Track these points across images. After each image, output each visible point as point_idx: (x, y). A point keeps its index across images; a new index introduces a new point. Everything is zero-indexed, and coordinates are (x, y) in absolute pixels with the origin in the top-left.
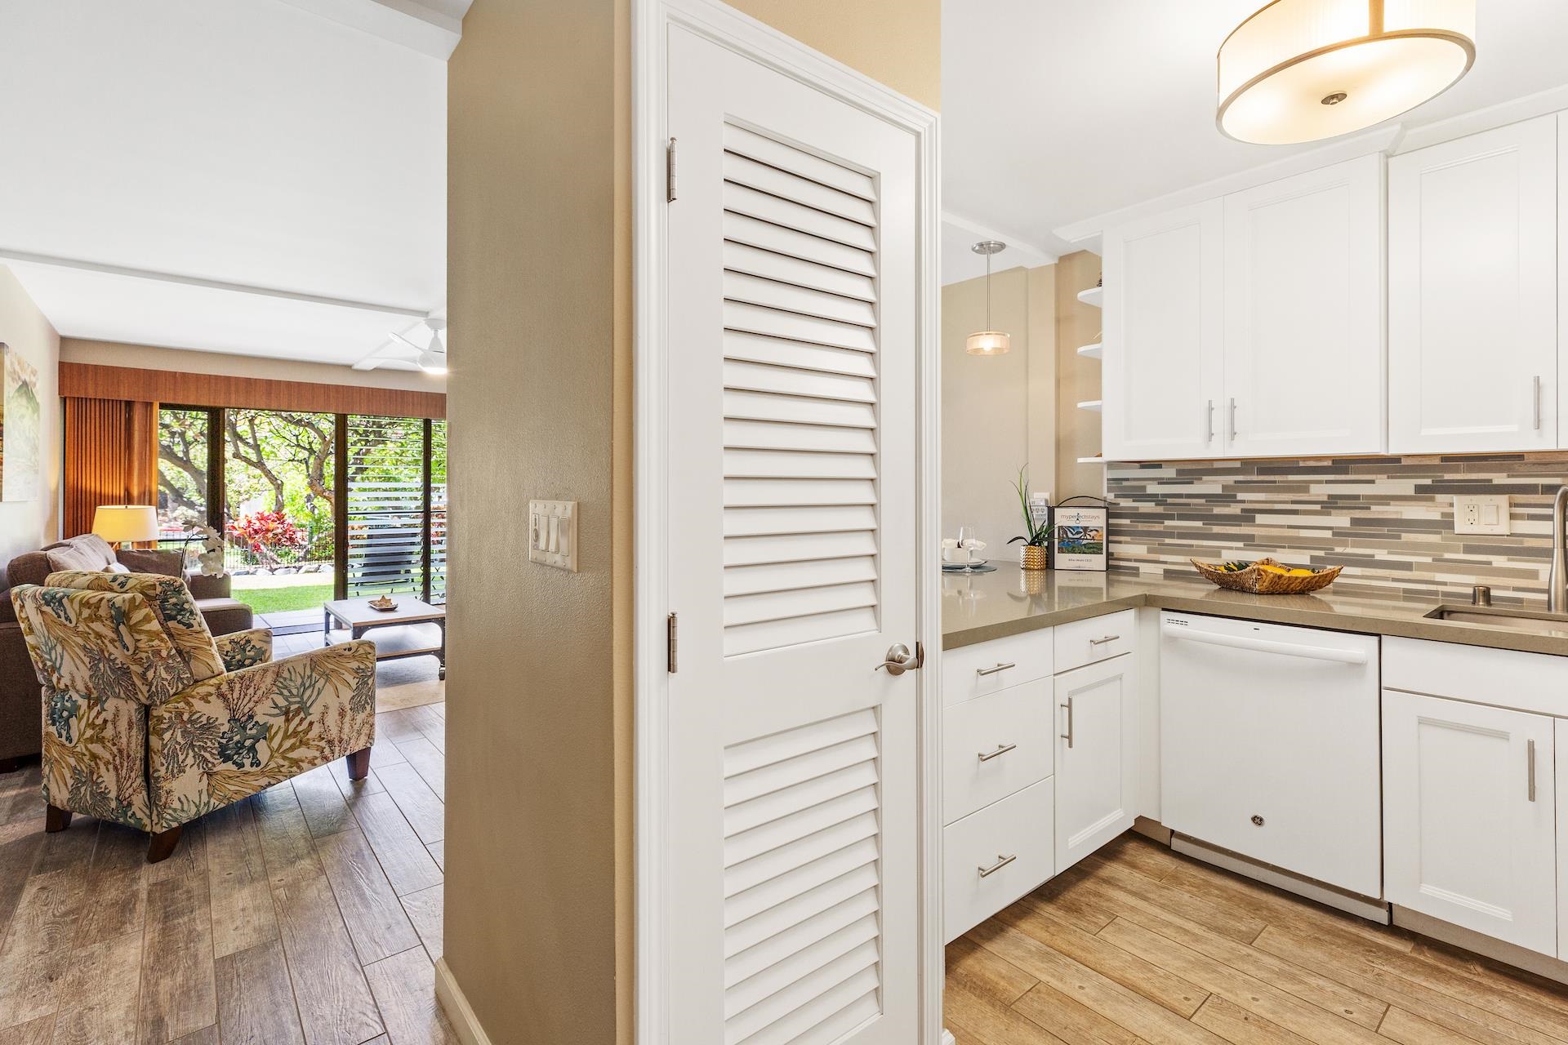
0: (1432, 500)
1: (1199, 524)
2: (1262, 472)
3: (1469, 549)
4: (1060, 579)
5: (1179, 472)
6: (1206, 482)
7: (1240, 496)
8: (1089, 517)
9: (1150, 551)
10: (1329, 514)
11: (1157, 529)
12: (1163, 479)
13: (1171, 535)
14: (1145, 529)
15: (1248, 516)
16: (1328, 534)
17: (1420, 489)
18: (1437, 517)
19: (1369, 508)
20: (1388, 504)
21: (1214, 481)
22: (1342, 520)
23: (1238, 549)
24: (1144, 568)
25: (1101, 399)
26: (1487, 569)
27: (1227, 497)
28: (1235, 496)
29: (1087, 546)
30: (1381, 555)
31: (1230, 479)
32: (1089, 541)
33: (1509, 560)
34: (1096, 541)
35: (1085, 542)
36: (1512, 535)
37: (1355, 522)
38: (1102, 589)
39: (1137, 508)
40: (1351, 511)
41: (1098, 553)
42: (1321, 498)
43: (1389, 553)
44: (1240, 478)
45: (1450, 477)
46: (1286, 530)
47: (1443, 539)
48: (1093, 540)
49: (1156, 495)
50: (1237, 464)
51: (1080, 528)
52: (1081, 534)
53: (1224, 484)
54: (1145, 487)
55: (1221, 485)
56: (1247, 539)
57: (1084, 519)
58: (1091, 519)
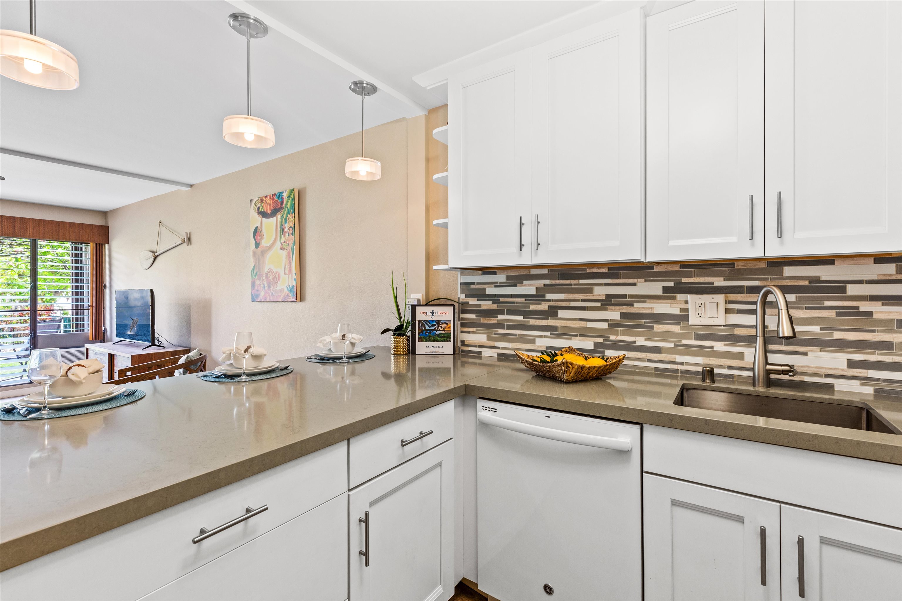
0: (674, 298)
1: (520, 318)
2: (562, 277)
3: (698, 337)
4: (421, 363)
5: (508, 277)
6: (525, 285)
7: (548, 296)
8: (440, 313)
9: (489, 339)
10: (606, 310)
11: (492, 322)
12: (497, 283)
13: (502, 326)
14: (485, 322)
15: (552, 312)
16: (605, 325)
17: (666, 290)
18: (677, 311)
19: (632, 305)
20: (645, 302)
21: (530, 285)
22: (614, 314)
23: (546, 337)
24: (485, 352)
25: (448, 218)
26: (709, 352)
27: (539, 297)
28: (544, 296)
29: (440, 335)
30: (641, 341)
31: (541, 283)
32: (441, 332)
33: (725, 345)
35: (438, 332)
36: (727, 325)
37: (624, 316)
38: (450, 368)
39: (480, 306)
40: (621, 307)
41: (447, 341)
42: (601, 297)
43: (646, 340)
44: (548, 282)
45: (684, 280)
46: (578, 322)
47: (681, 329)
48: (445, 331)
49: (493, 296)
50: (545, 271)
51: (434, 322)
52: (436, 326)
53: (537, 286)
54: (485, 290)
55: (535, 288)
56: (552, 329)
57: (437, 315)
58: (442, 315)
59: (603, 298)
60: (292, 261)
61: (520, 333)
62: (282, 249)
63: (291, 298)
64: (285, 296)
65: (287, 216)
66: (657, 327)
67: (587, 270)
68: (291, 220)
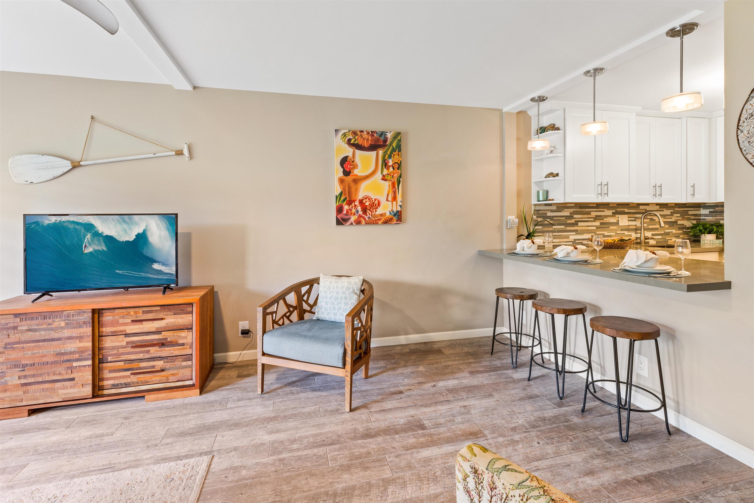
0: (615, 216)
1: (563, 227)
2: (580, 207)
3: (621, 230)
5: (557, 207)
6: (565, 211)
7: (575, 216)
10: (595, 221)
12: (552, 210)
14: (547, 230)
15: (576, 224)
16: (595, 228)
18: (615, 221)
19: (603, 219)
20: (607, 218)
21: (567, 211)
22: (597, 223)
23: (574, 235)
27: (571, 217)
28: (573, 216)
31: (572, 210)
33: (628, 232)
36: (628, 225)
37: (601, 224)
39: (544, 222)
40: (600, 220)
43: (608, 233)
44: (574, 210)
45: (618, 210)
46: (586, 227)
47: (617, 227)
49: (550, 216)
50: (573, 205)
54: (546, 213)
56: (576, 231)
59: (594, 217)
60: (397, 190)
62: (384, 179)
63: (395, 221)
64: (387, 219)
65: (391, 153)
66: (611, 227)
67: (589, 205)
68: (396, 157)
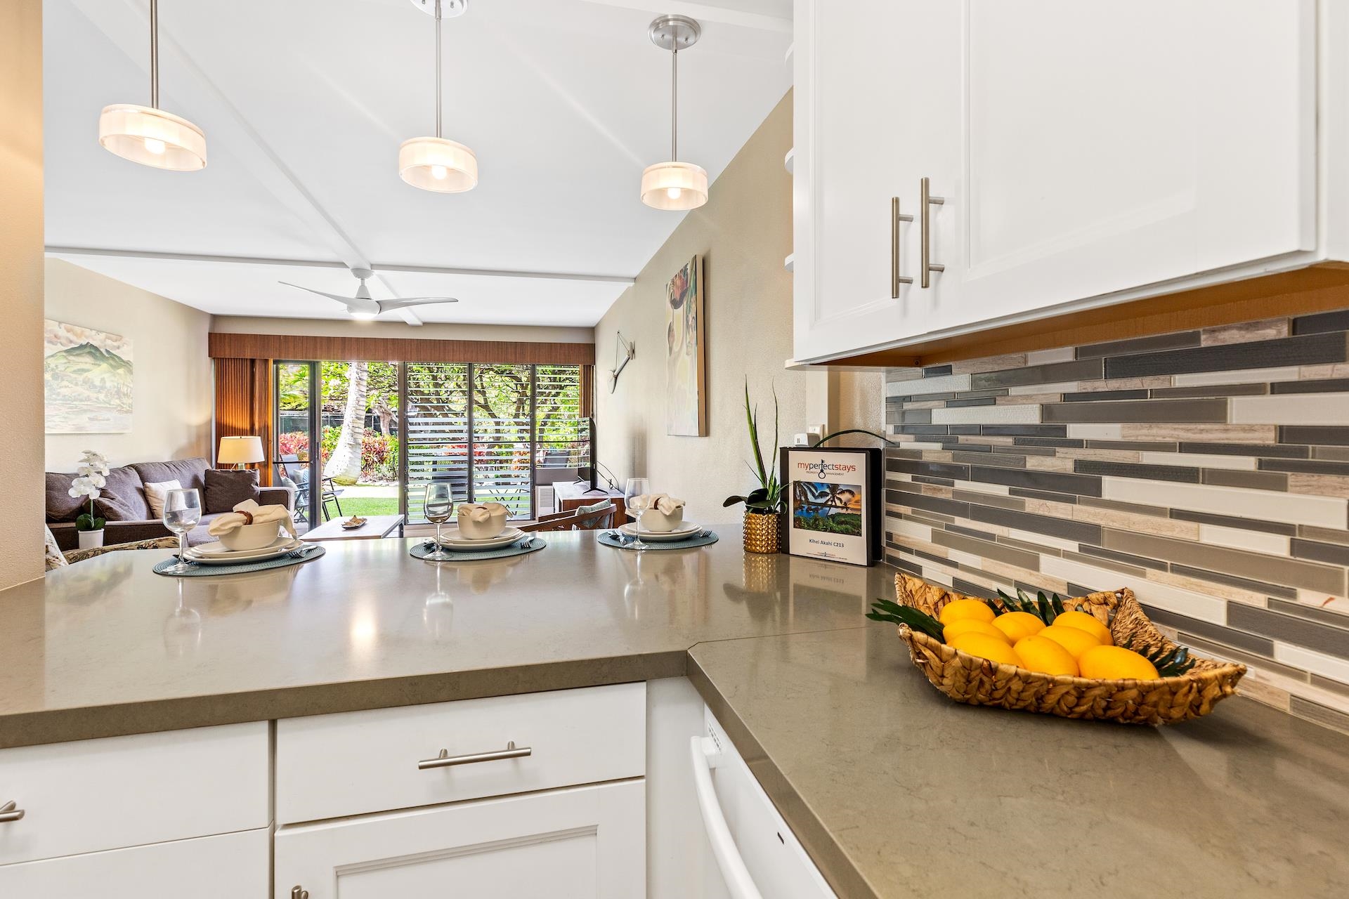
1: (1002, 491)
2: (1115, 369)
4: (797, 572)
5: (975, 378)
6: (1014, 401)
7: (1075, 431)
8: (837, 467)
9: (935, 537)
10: (1281, 486)
11: (943, 496)
12: (954, 394)
13: (964, 511)
14: (930, 494)
15: (1086, 481)
16: (1278, 546)
21: (1029, 397)
22: (1319, 506)
23: (1068, 555)
25: (792, 252)
27: (1049, 434)
28: (1064, 430)
29: (837, 519)
31: (1054, 391)
32: (839, 511)
34: (849, 512)
35: (833, 511)
38: (861, 593)
39: (920, 453)
41: (853, 533)
42: (1256, 435)
44: (1072, 387)
46: (1168, 521)
48: (847, 508)
49: (944, 429)
51: (825, 487)
52: (828, 496)
53: (1044, 402)
54: (929, 413)
55: (1039, 405)
56: (1087, 534)
57: (832, 471)
58: (841, 472)
59: (1270, 439)
61: (1001, 534)
62: (687, 353)
65: (690, 301)
67: (1203, 337)
68: (693, 305)
